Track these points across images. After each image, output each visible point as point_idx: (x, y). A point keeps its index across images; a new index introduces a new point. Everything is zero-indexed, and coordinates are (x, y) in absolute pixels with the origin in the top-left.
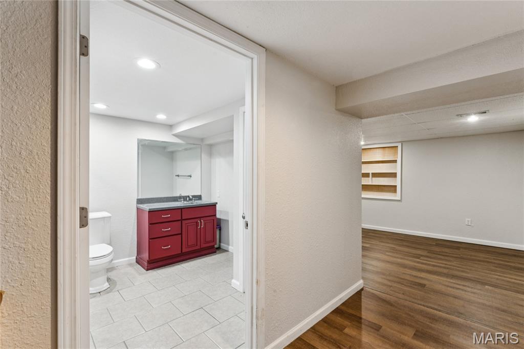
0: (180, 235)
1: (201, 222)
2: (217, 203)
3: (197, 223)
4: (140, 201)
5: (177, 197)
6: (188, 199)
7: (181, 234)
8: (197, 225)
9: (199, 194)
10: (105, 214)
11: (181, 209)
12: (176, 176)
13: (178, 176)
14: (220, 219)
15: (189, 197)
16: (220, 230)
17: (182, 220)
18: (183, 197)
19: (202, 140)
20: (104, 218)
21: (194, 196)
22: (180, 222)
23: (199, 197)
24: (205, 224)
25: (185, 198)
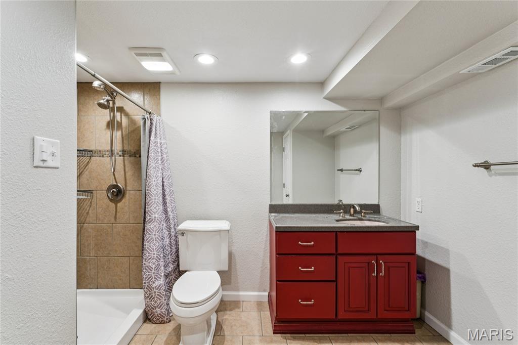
0: (335, 284)
1: (379, 266)
2: (417, 228)
3: (370, 264)
4: (274, 209)
5: (332, 206)
6: (352, 210)
7: (336, 281)
8: (370, 270)
9: (375, 202)
10: (224, 225)
11: (336, 233)
12: (338, 170)
13: (342, 170)
14: (423, 259)
15: (354, 207)
16: (423, 282)
17: (337, 255)
18: (344, 205)
19: (381, 100)
20: (220, 231)
21: (363, 207)
22: (334, 256)
23: (375, 209)
24: (388, 269)
25: (347, 209)
